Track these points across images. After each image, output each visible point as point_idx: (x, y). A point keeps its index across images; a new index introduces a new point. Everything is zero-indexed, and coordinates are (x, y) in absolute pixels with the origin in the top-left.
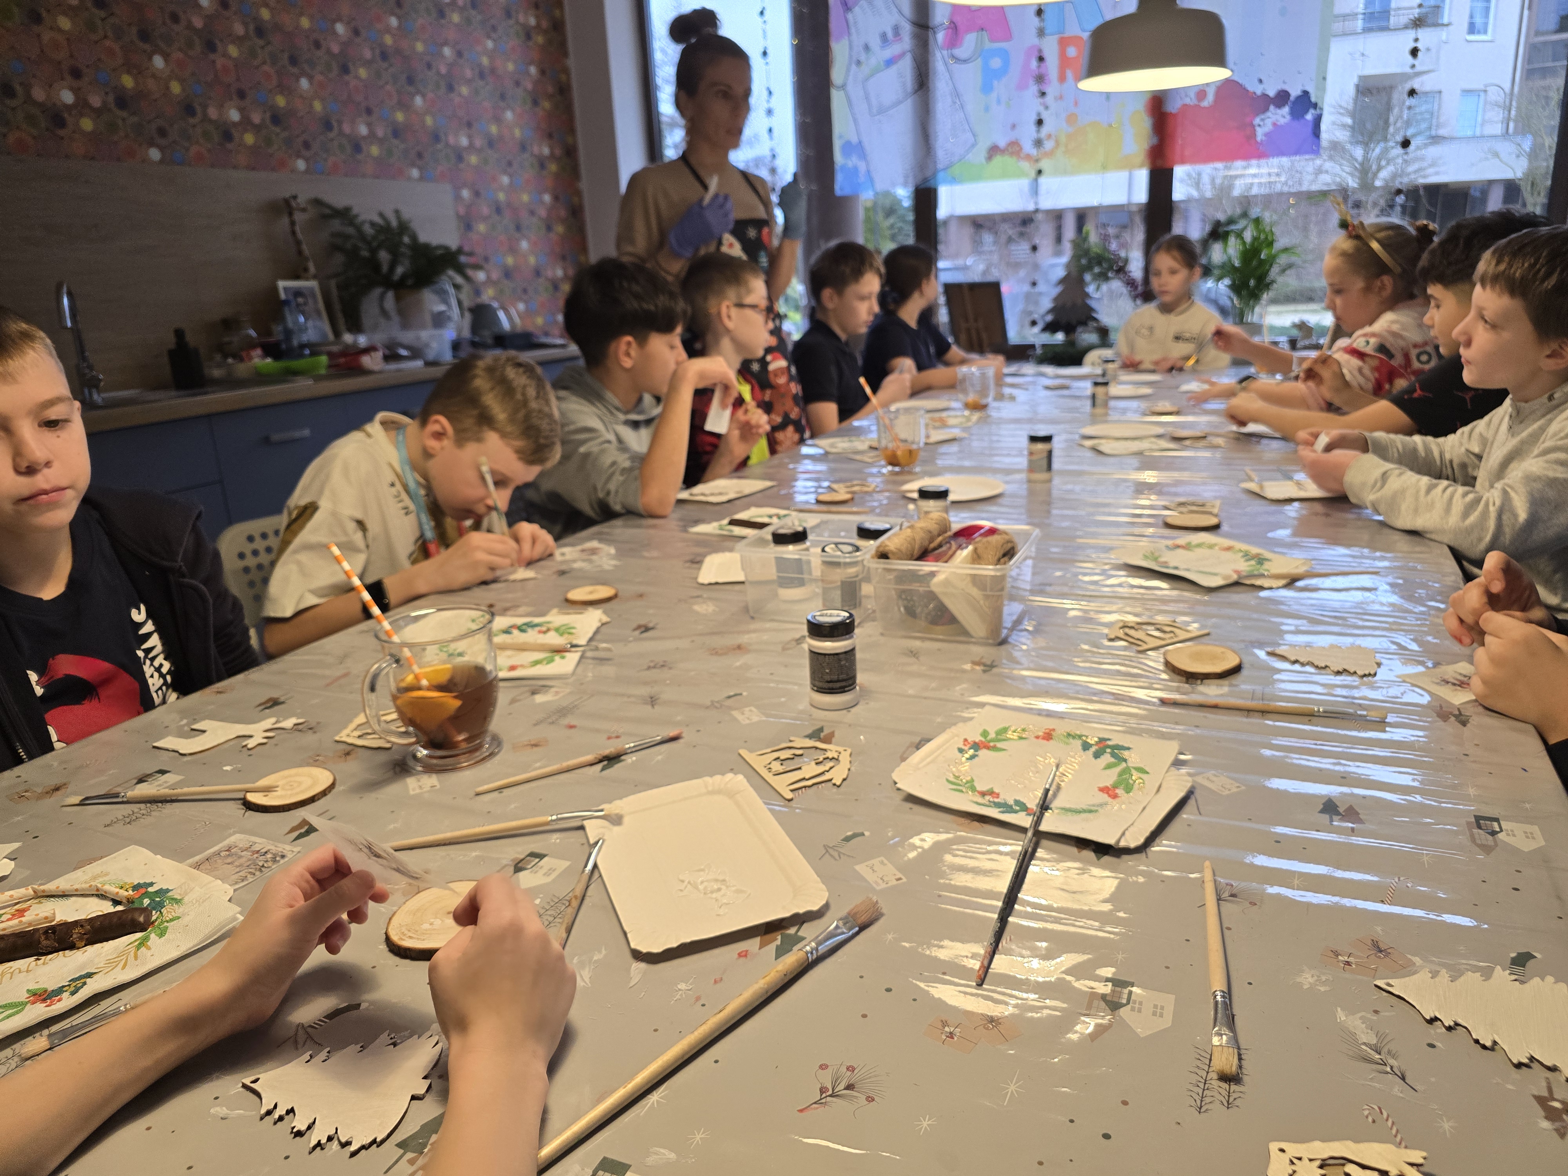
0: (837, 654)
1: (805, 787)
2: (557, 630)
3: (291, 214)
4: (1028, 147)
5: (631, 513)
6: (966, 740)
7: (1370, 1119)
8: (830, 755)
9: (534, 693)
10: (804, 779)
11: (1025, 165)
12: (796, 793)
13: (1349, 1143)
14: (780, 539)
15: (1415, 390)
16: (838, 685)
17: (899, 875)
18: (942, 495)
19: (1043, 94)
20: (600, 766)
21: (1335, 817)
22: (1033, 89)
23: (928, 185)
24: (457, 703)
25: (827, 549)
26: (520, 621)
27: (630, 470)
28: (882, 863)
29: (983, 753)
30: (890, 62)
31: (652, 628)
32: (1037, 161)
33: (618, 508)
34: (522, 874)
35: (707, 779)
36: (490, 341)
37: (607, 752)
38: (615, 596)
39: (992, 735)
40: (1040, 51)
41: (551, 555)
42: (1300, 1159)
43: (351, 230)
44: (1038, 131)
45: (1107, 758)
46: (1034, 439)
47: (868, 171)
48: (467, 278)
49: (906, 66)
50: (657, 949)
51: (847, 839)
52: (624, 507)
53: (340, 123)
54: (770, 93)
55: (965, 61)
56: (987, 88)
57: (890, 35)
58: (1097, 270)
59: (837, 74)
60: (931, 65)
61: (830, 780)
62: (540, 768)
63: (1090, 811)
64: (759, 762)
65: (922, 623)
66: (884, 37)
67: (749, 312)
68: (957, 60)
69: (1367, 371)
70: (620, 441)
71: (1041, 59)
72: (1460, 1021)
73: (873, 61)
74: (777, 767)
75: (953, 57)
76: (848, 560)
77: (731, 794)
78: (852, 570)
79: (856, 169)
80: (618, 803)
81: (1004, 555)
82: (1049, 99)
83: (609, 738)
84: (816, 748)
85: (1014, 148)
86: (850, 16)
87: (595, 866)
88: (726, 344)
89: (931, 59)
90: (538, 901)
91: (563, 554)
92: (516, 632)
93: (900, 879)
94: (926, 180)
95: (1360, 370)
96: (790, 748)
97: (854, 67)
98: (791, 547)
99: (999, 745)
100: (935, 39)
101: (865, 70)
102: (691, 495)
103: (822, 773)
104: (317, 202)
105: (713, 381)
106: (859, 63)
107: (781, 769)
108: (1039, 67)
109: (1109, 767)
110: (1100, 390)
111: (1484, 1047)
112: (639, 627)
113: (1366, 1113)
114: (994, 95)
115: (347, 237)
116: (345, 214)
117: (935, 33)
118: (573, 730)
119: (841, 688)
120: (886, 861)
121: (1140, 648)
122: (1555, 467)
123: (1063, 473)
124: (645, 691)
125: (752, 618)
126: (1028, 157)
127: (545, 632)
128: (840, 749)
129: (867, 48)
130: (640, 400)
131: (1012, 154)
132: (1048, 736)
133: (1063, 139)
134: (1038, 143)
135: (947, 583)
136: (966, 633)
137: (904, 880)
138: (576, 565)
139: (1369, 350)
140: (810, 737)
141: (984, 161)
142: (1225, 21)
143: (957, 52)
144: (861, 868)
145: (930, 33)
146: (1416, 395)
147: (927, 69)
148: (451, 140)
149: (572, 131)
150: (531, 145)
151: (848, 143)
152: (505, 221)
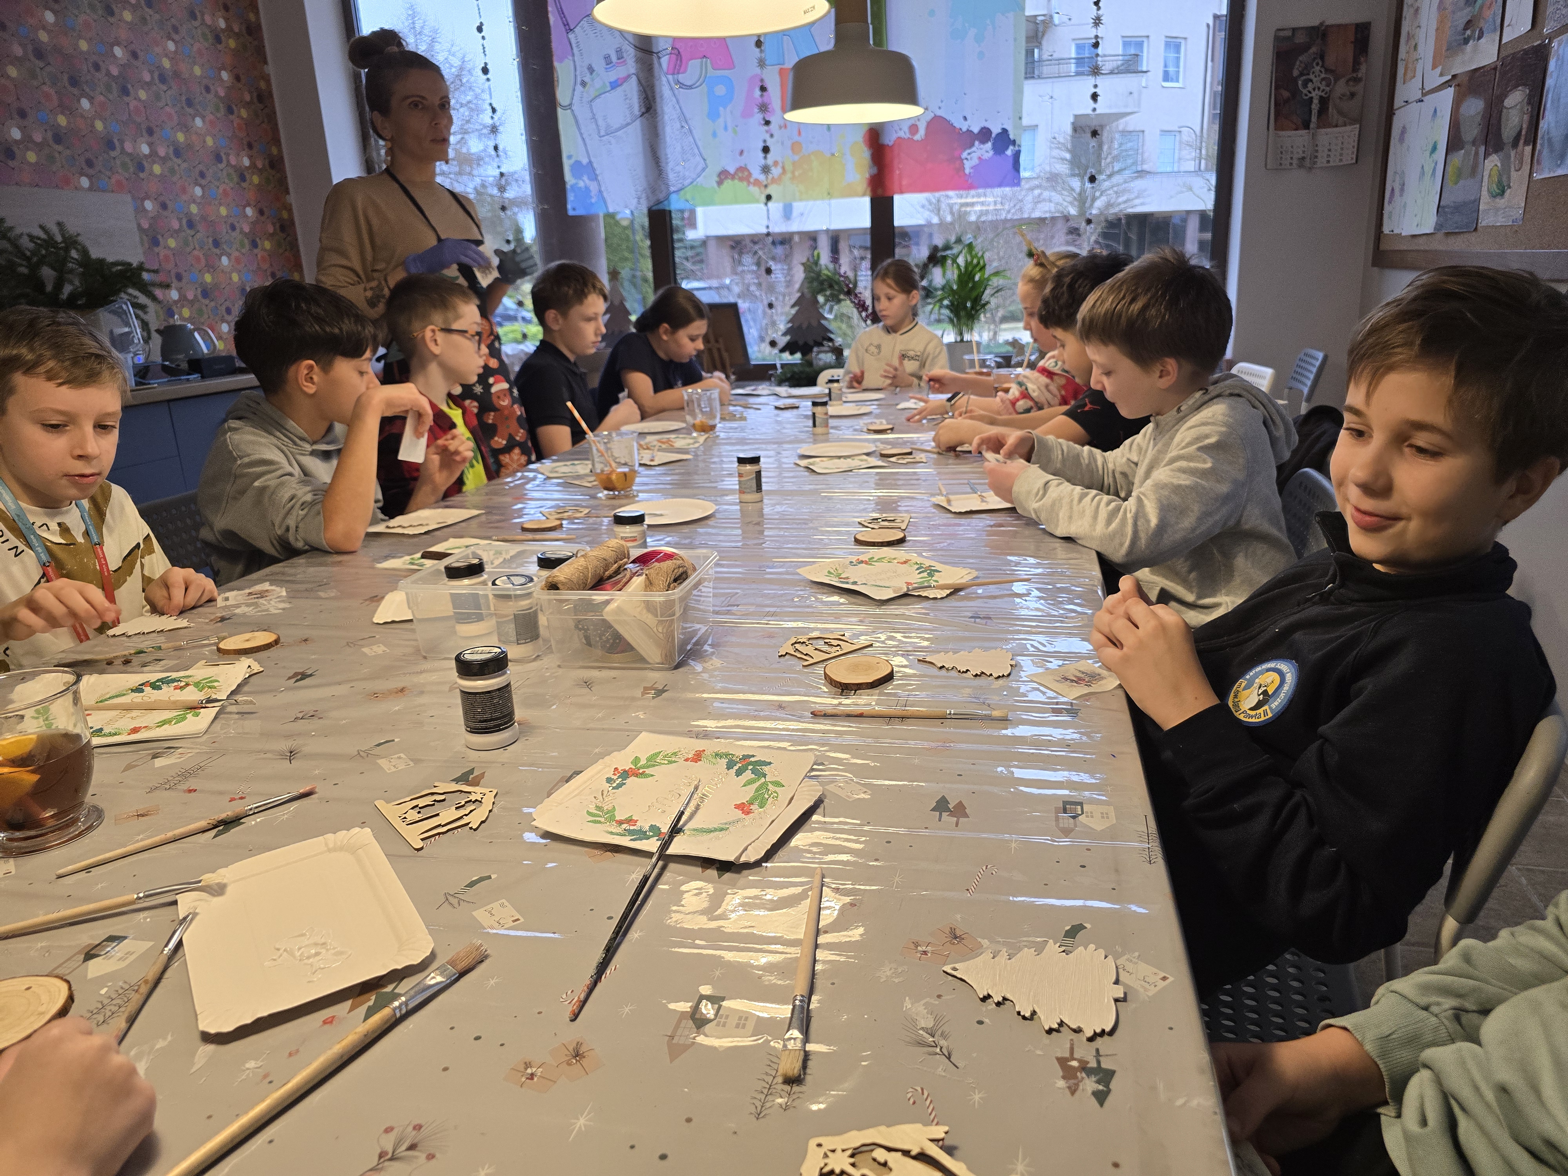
0: (489, 692)
1: (439, 834)
2: (197, 685)
4: (757, 174)
5: (314, 550)
6: (616, 769)
7: (911, 1101)
8: (473, 797)
9: (155, 756)
10: (439, 825)
11: (755, 190)
12: (428, 841)
13: (883, 1128)
14: (454, 573)
15: (1085, 405)
16: (492, 724)
17: (518, 916)
18: (638, 520)
19: (767, 123)
20: (214, 832)
21: (944, 814)
22: (758, 117)
23: (660, 207)
24: (35, 778)
25: (497, 582)
26: (153, 677)
27: (313, 504)
28: (502, 905)
29: (631, 781)
30: (615, 85)
31: (311, 675)
32: (766, 186)
33: (300, 545)
34: (92, 963)
35: (330, 836)
36: (184, 366)
37: (223, 816)
38: (277, 642)
39: (643, 762)
40: (762, 80)
41: (211, 600)
42: (833, 1151)
43: (5, 245)
44: (765, 158)
45: (748, 775)
46: (741, 461)
47: (600, 191)
48: (154, 298)
49: (632, 88)
50: (228, 1027)
51: (472, 884)
52: (306, 543)
54: (494, 110)
55: (690, 87)
56: (713, 115)
57: (614, 58)
58: (828, 293)
59: (562, 94)
60: (657, 89)
61: (468, 824)
62: (142, 840)
63: (722, 830)
64: (392, 812)
65: (599, 652)
66: (607, 59)
67: (456, 338)
68: (682, 86)
69: (1053, 388)
70: (305, 472)
71: (763, 89)
72: (1008, 996)
73: (598, 83)
74: (413, 815)
75: (678, 82)
76: (519, 592)
77: (352, 849)
78: (525, 603)
79: (587, 188)
80: (222, 871)
81: (675, 580)
82: (773, 127)
83: (232, 800)
84: (461, 791)
85: (742, 174)
86: (571, 36)
87: (180, 944)
88: (433, 369)
89: (657, 83)
90: (103, 992)
91: (227, 599)
92: (148, 689)
93: (518, 920)
94: (659, 202)
95: (1047, 386)
96: (433, 794)
97: (579, 88)
98: (466, 582)
99: (648, 771)
100: (660, 64)
101: (591, 91)
102: (388, 527)
103: (461, 818)
105: (404, 409)
106: (584, 84)
107: (417, 817)
108: (762, 96)
109: (750, 782)
110: (819, 410)
111: (1024, 1018)
112: (296, 674)
113: (909, 1095)
114: (721, 121)
117: (659, 58)
118: (193, 794)
119: (495, 726)
120: (506, 903)
121: (806, 663)
122: (1179, 474)
123: (770, 492)
124: (284, 745)
125: (425, 658)
126: (757, 183)
127: (182, 688)
128: (483, 790)
129: (591, 70)
130: (330, 429)
131: (741, 179)
132: (698, 757)
133: (789, 167)
134: (766, 170)
135: (619, 610)
136: (642, 660)
137: (522, 920)
138: (238, 611)
139: (1056, 370)
140: (457, 780)
141: (715, 185)
142: (915, 63)
143: (681, 77)
144: (480, 915)
145: (655, 57)
146: (1086, 409)
147: (653, 92)
148: (128, 147)
149: (277, 141)
150: (228, 155)
151: (578, 163)
152: (199, 236)
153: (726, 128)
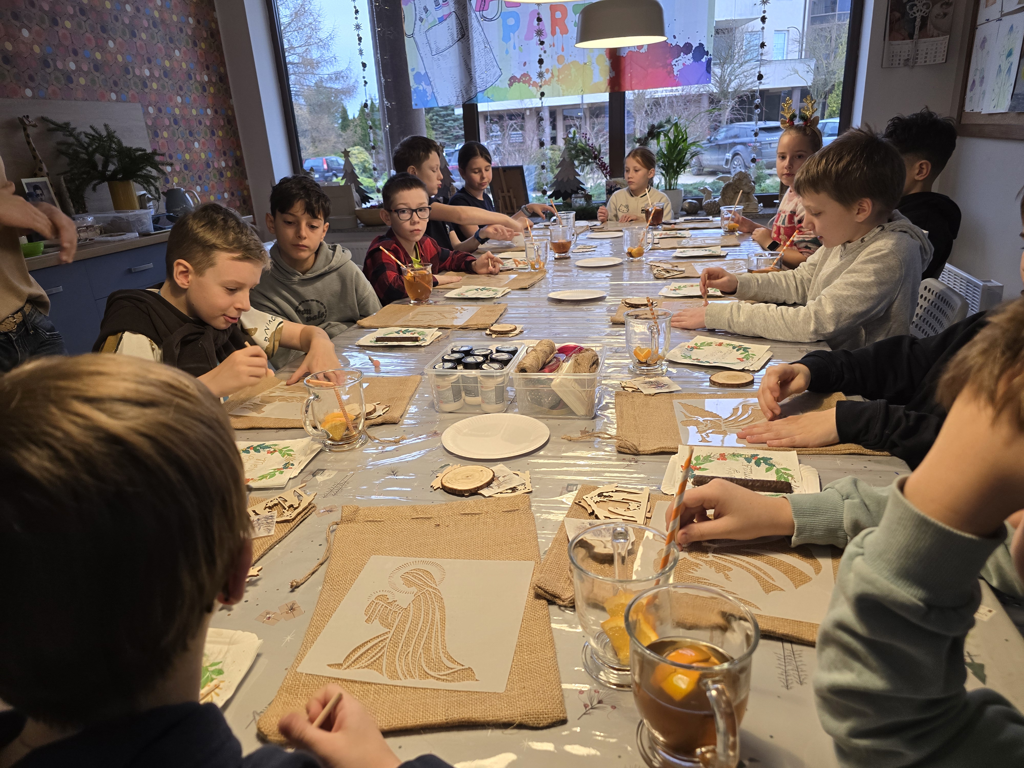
3: (25, 129)
4: (535, 78)
11: (533, 89)
19: (542, 43)
22: (536, 39)
23: (472, 102)
30: (442, 20)
32: (541, 86)
40: (539, 15)
43: (71, 140)
44: (540, 67)
47: (433, 92)
48: (160, 172)
49: (452, 22)
53: (54, 61)
55: (491, 20)
56: (506, 38)
57: (441, 1)
58: (582, 158)
59: (407, 27)
60: (469, 22)
65: (546, 409)
66: (436, 2)
68: (485, 19)
71: (539, 20)
73: (431, 19)
75: (483, 17)
76: (498, 374)
79: (425, 91)
81: (592, 366)
82: (546, 46)
85: (525, 78)
89: (468, 17)
94: (471, 99)
97: (418, 22)
100: (471, 4)
101: (426, 25)
104: (44, 119)
106: (421, 20)
108: (538, 24)
114: (511, 42)
115: (70, 145)
116: (65, 128)
126: (535, 84)
129: (426, 10)
131: (524, 82)
133: (556, 73)
134: (541, 75)
135: (560, 385)
136: (573, 413)
141: (507, 86)
142: (663, 6)
143: (485, 13)
147: (467, 24)
148: (137, 72)
149: (223, 64)
150: (195, 74)
151: (418, 74)
152: (181, 129)
153: (515, 48)
